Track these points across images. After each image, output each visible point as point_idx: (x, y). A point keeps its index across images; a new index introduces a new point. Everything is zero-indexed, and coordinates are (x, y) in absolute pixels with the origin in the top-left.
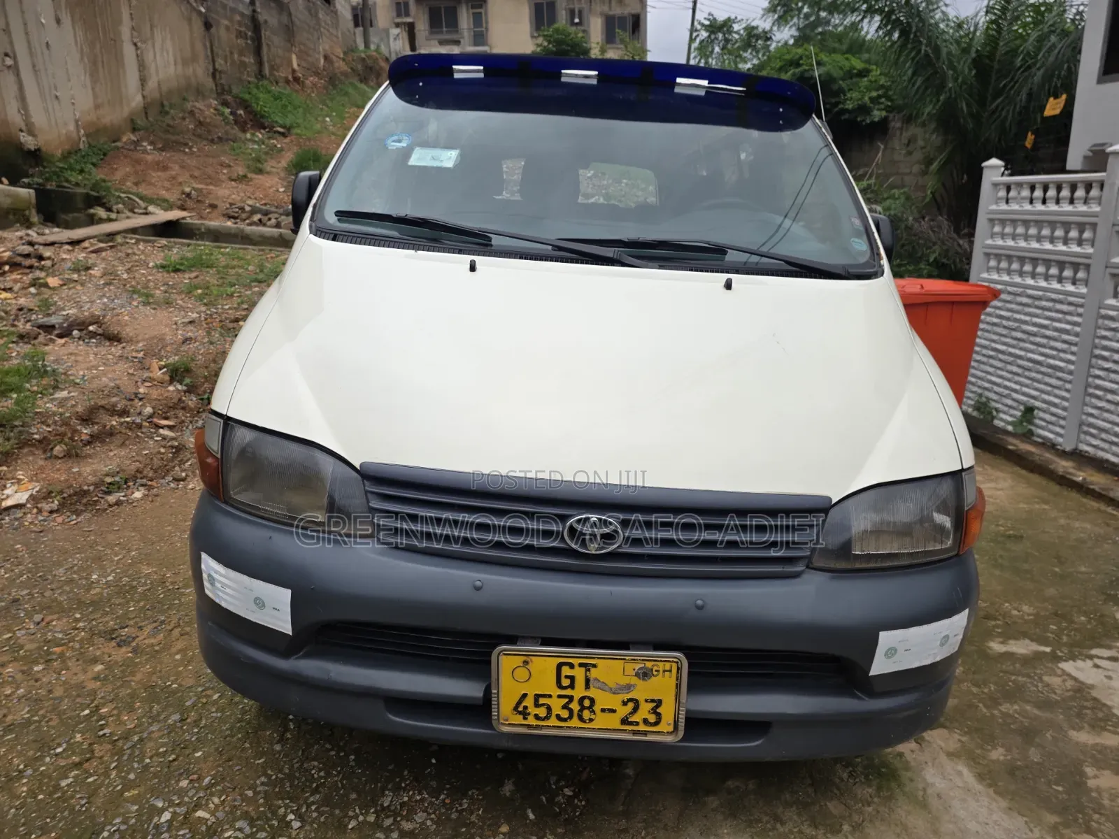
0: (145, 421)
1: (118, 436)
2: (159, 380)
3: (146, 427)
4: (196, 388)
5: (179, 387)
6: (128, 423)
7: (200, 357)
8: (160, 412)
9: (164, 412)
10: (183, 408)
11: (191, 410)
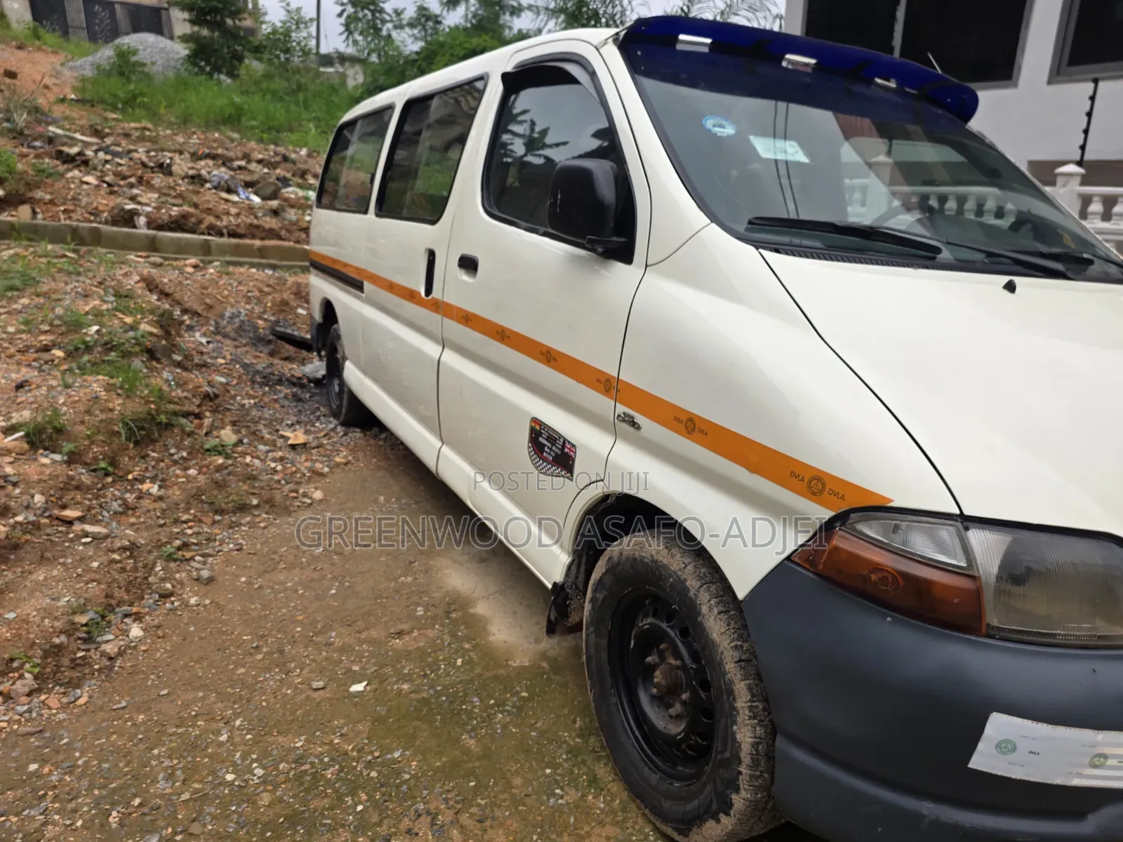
0: (41, 515)
1: (28, 548)
2: (17, 450)
3: (45, 525)
4: (80, 455)
5: (57, 457)
6: (21, 524)
7: (65, 408)
8: (53, 499)
9: (58, 499)
10: (78, 488)
11: (89, 489)
